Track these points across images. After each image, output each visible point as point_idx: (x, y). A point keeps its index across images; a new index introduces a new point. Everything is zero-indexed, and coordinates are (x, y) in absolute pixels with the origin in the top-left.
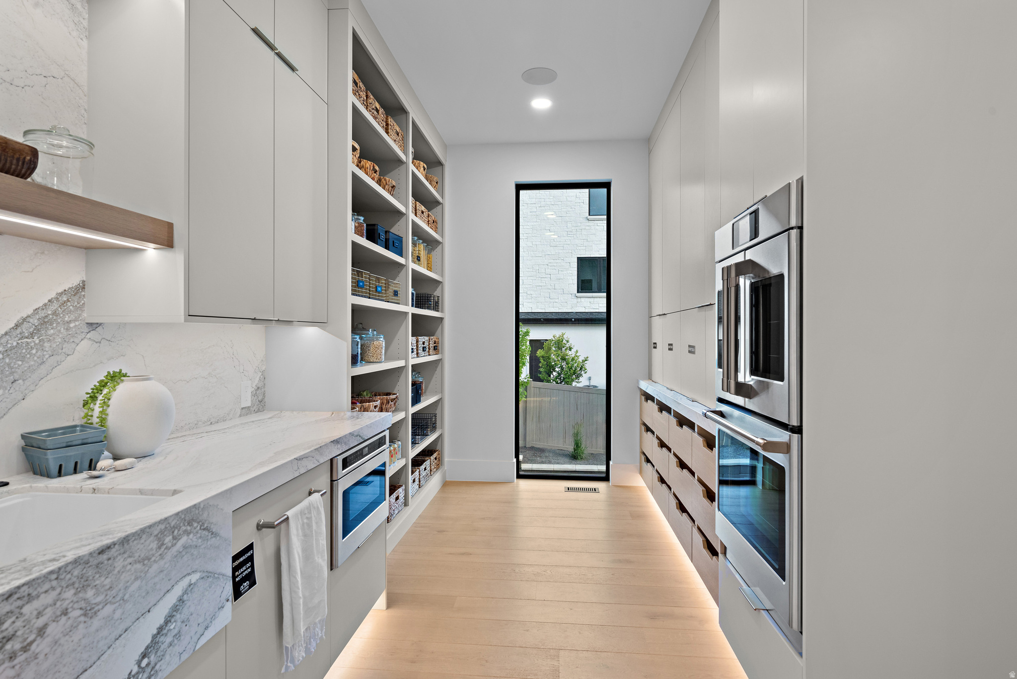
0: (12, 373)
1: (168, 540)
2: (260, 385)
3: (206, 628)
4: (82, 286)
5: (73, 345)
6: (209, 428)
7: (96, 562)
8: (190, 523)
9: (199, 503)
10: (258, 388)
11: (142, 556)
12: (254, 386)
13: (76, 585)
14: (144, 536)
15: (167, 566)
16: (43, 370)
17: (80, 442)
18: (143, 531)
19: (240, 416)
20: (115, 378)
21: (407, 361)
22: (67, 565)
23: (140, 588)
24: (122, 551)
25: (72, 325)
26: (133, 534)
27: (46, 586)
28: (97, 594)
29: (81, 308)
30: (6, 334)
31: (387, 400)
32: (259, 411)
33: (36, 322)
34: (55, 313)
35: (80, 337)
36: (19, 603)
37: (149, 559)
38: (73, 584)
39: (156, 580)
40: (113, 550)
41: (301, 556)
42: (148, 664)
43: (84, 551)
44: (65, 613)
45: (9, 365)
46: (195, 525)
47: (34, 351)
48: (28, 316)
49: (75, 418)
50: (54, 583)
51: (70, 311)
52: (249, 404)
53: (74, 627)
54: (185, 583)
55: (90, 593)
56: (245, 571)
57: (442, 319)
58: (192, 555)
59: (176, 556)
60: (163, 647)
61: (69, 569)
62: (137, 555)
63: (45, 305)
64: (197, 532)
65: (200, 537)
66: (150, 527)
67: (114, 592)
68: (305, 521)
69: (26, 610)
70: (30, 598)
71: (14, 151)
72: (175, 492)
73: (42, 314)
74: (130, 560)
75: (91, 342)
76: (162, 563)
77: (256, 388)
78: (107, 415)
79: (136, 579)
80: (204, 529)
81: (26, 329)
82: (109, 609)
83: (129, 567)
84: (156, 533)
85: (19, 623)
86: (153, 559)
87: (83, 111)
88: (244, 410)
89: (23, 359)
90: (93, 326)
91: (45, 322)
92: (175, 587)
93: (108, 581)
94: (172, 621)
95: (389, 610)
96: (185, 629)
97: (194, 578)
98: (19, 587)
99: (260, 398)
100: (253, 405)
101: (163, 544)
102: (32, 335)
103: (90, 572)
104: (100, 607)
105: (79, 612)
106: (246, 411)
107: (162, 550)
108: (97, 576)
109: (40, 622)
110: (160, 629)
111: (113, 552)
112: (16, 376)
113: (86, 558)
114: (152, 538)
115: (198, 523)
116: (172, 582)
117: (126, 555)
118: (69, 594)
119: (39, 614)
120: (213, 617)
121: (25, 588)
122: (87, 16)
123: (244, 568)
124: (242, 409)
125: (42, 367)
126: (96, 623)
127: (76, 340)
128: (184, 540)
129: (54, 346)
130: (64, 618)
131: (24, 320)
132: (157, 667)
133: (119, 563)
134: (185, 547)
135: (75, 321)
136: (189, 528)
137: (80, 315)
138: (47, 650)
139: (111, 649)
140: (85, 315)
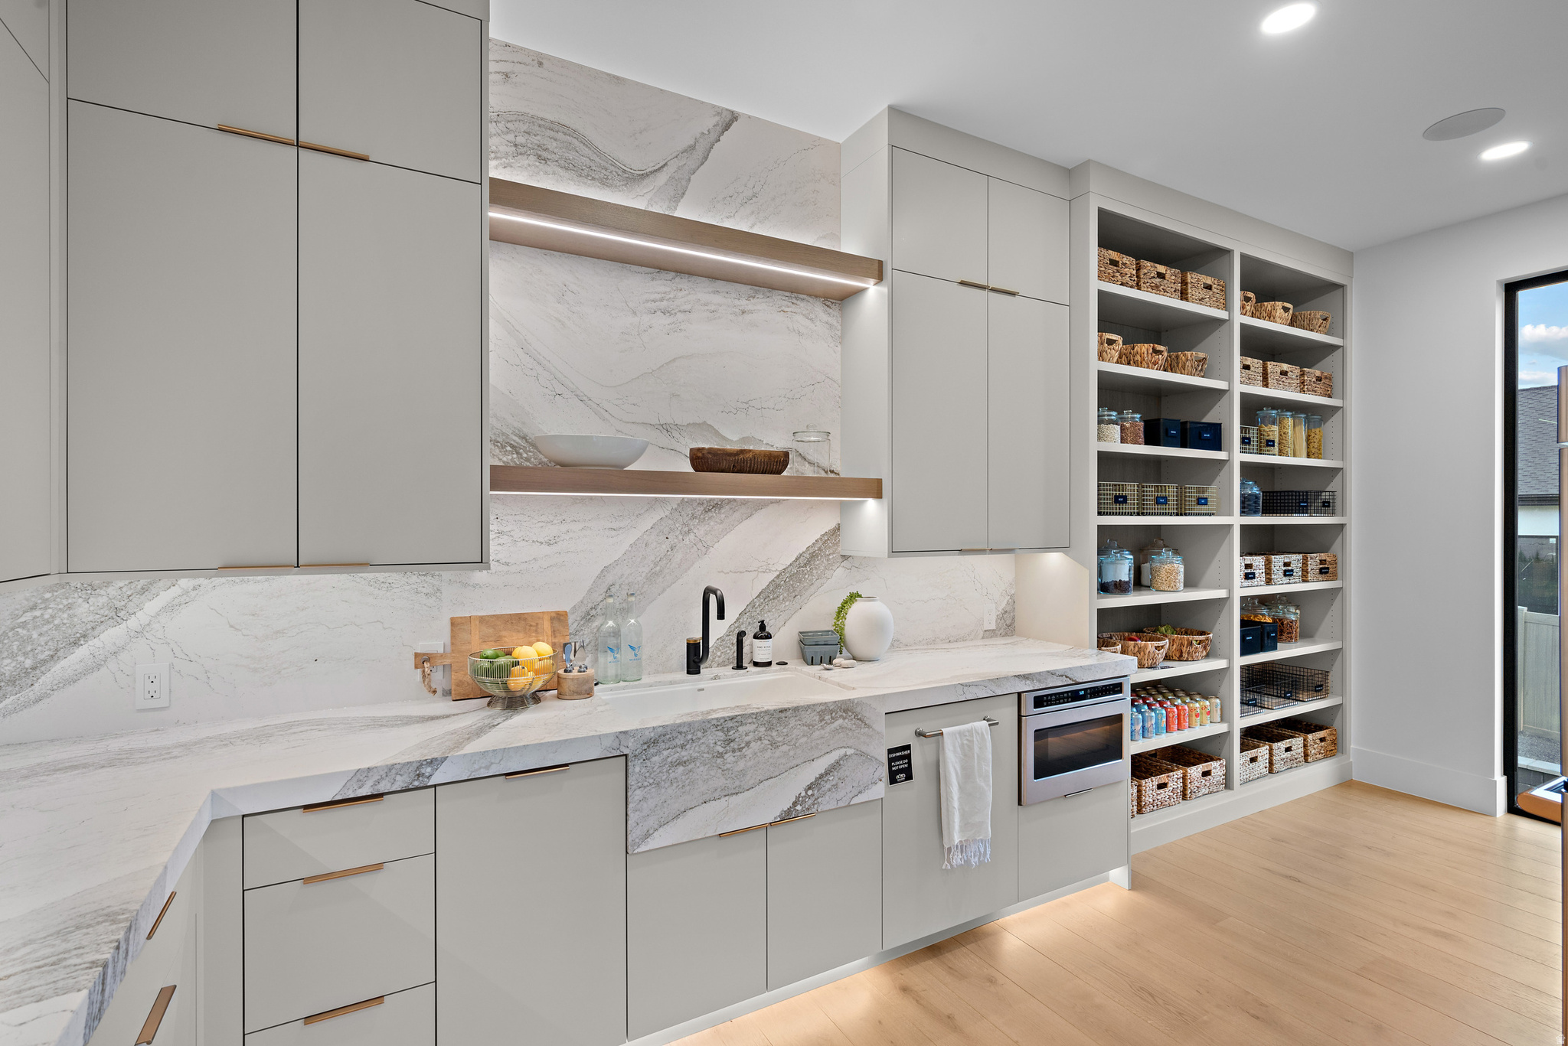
0: (794, 591)
1: (827, 717)
2: (1008, 609)
3: (860, 792)
4: (838, 528)
5: (832, 571)
6: (946, 646)
7: (777, 716)
8: (845, 711)
9: (854, 699)
10: (1006, 612)
11: (808, 722)
12: (1000, 609)
13: (766, 726)
14: (809, 710)
15: (827, 735)
16: (812, 589)
17: (823, 643)
18: (809, 706)
19: (983, 638)
20: (853, 597)
21: (1230, 591)
22: (761, 712)
23: (806, 743)
24: (794, 715)
25: (831, 557)
26: (802, 707)
27: (750, 720)
28: (778, 735)
29: (837, 544)
30: (791, 565)
31: (1188, 640)
32: (1006, 635)
33: (808, 556)
34: (820, 549)
35: (836, 566)
36: (736, 724)
37: (813, 727)
38: (765, 724)
39: (819, 742)
40: (789, 713)
41: (959, 772)
42: (813, 795)
43: (771, 708)
44: (760, 739)
45: (792, 585)
46: (850, 714)
47: (807, 576)
48: (803, 552)
49: (828, 626)
50: (754, 720)
51: (830, 547)
52: (993, 627)
53: (764, 750)
54: (842, 752)
55: (774, 734)
56: (902, 764)
57: (1342, 526)
58: (847, 734)
59: (834, 731)
60: (823, 789)
61: (762, 715)
62: (804, 721)
63: (814, 544)
64: (852, 719)
65: (855, 724)
66: (814, 705)
67: (789, 738)
68: (965, 742)
69: (740, 729)
70: (742, 724)
71: (775, 457)
72: (854, 689)
73: (811, 550)
74: (799, 722)
75: (844, 569)
76: (823, 732)
77: (1003, 612)
78: (844, 625)
79: (804, 736)
80: (858, 719)
81: (802, 561)
82: (785, 748)
83: (799, 726)
84: (818, 710)
85: (736, 735)
86: (816, 727)
87: (838, 399)
88: (987, 632)
89: (800, 581)
90: (845, 557)
91: (813, 556)
92: (833, 752)
93: (785, 730)
94: (831, 774)
95: (1131, 892)
96: (840, 785)
97: (850, 752)
98: (736, 716)
99: (1008, 622)
100: (999, 628)
101: (823, 720)
102: (805, 565)
103: (774, 721)
104: (780, 744)
105: (768, 742)
106: (990, 634)
107: (823, 723)
108: (778, 725)
109: (747, 739)
110: (821, 776)
111: (788, 713)
112: (797, 593)
113: (772, 712)
114: (815, 713)
115: (853, 713)
116: (831, 748)
117: (797, 718)
118: (763, 729)
119: (747, 735)
120: (866, 787)
121: (739, 717)
122: (839, 327)
123: (901, 762)
124: (986, 631)
125: (811, 587)
126: (778, 753)
127: (834, 568)
128: (840, 721)
129: (819, 572)
130: (759, 742)
131: (801, 555)
132: (819, 800)
133: (792, 722)
134: (841, 727)
135: (833, 554)
136: (844, 715)
137: (836, 549)
138: (751, 756)
139: (787, 773)
140: (839, 549)
